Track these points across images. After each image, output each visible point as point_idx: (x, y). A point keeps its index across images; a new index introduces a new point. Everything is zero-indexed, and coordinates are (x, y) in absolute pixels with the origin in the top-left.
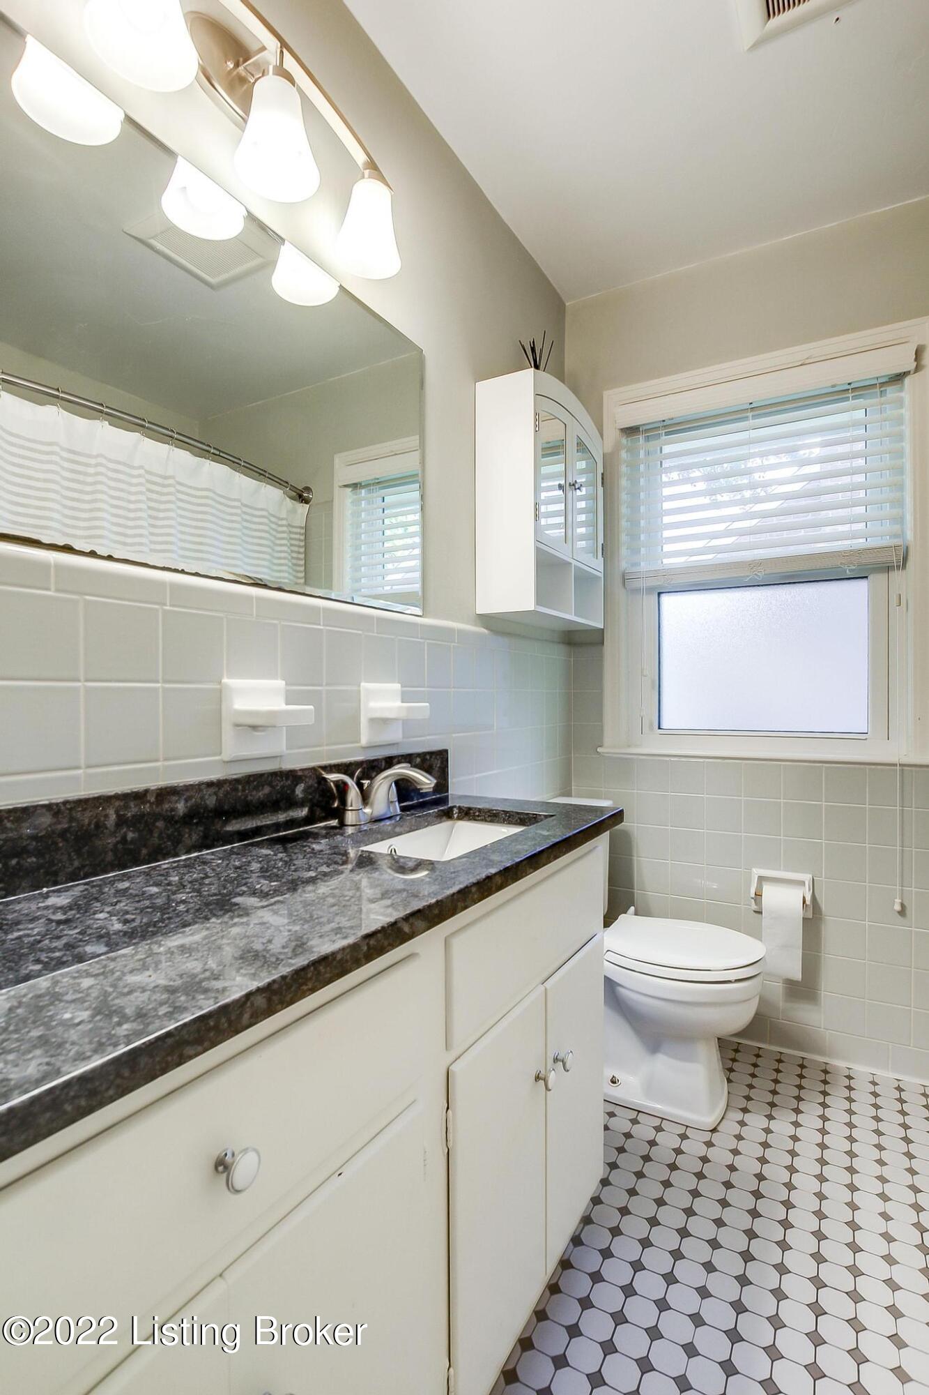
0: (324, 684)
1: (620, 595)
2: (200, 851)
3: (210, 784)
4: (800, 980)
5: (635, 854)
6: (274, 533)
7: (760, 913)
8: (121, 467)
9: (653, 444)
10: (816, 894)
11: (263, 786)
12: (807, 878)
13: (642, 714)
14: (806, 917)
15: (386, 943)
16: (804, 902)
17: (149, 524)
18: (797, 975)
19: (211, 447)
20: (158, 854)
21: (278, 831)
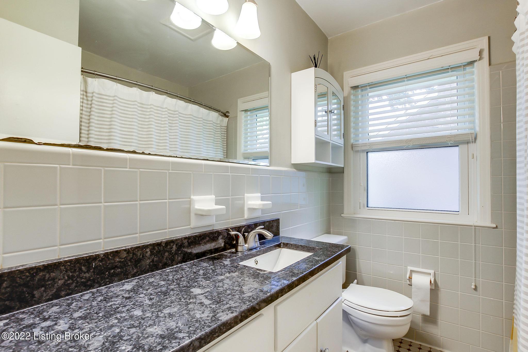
0: (230, 196)
1: (351, 153)
2: (181, 264)
3: (186, 238)
4: (429, 315)
5: (357, 258)
6: (215, 129)
7: (411, 285)
8: (159, 109)
9: (364, 92)
10: (436, 279)
11: (206, 237)
12: (432, 272)
13: (360, 201)
14: (431, 288)
15: (249, 314)
16: (431, 282)
17: (169, 125)
18: (428, 313)
19: (192, 99)
20: (165, 265)
21: (211, 254)
